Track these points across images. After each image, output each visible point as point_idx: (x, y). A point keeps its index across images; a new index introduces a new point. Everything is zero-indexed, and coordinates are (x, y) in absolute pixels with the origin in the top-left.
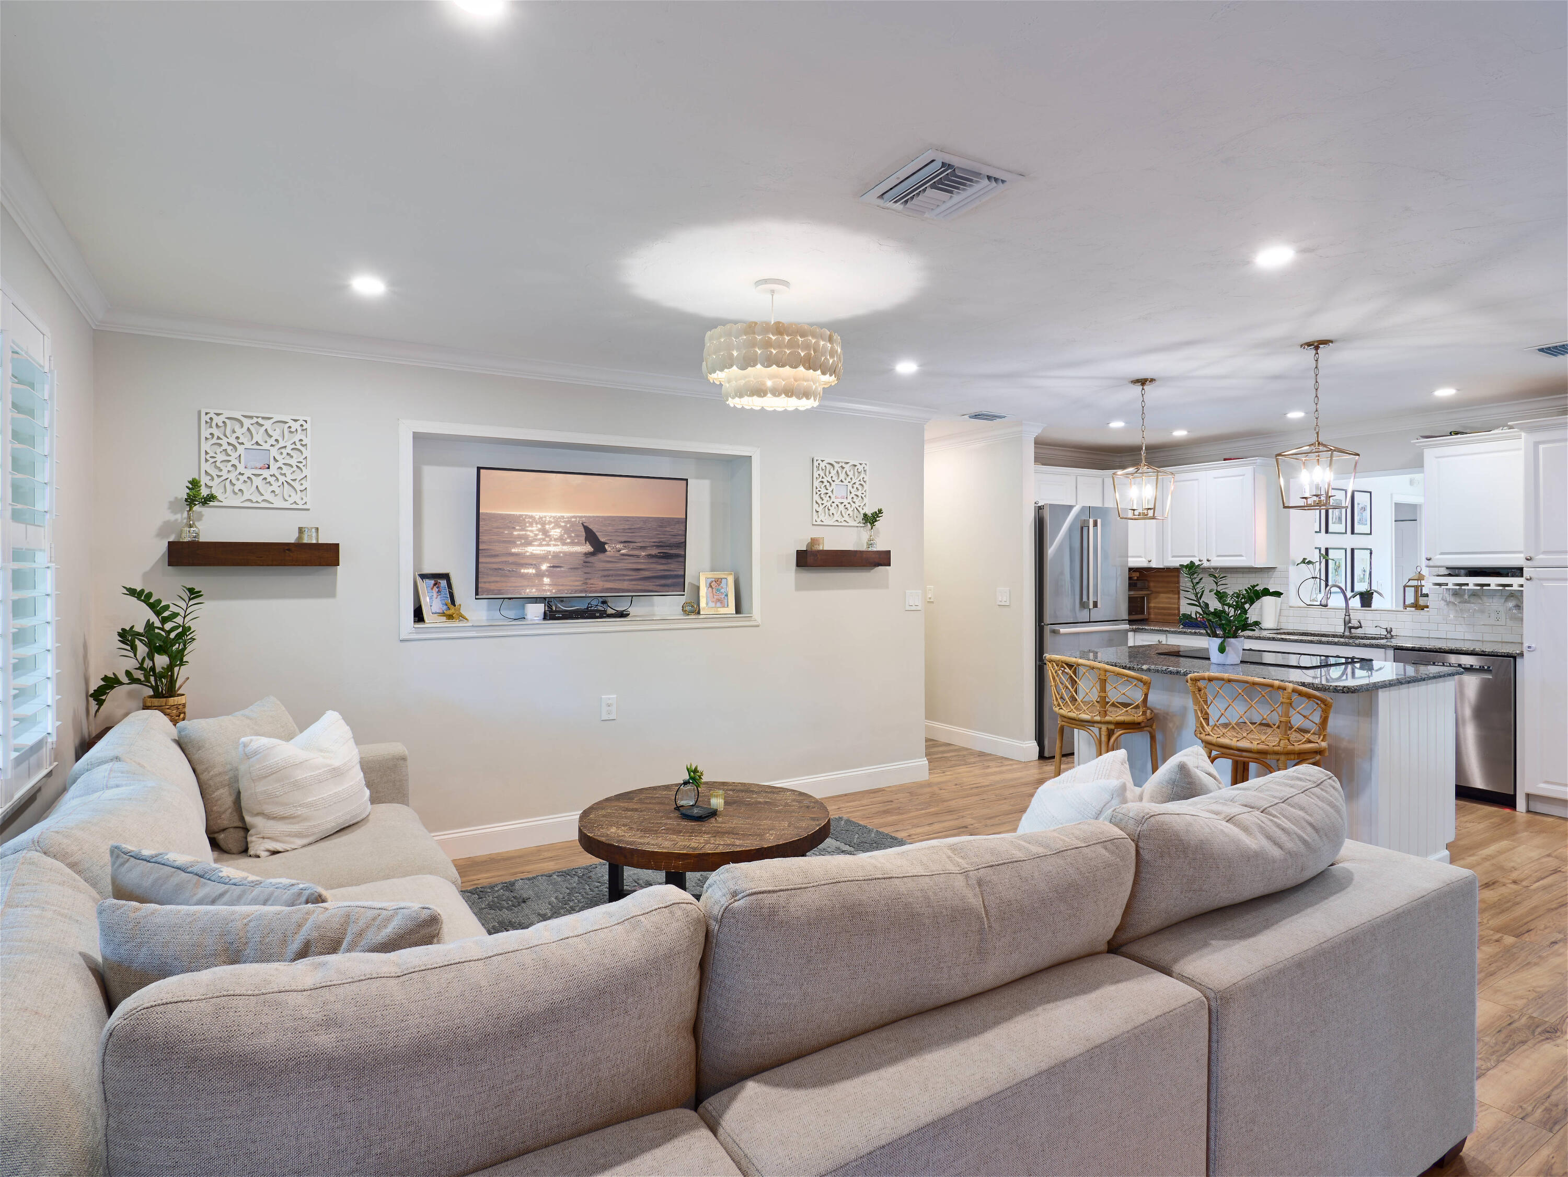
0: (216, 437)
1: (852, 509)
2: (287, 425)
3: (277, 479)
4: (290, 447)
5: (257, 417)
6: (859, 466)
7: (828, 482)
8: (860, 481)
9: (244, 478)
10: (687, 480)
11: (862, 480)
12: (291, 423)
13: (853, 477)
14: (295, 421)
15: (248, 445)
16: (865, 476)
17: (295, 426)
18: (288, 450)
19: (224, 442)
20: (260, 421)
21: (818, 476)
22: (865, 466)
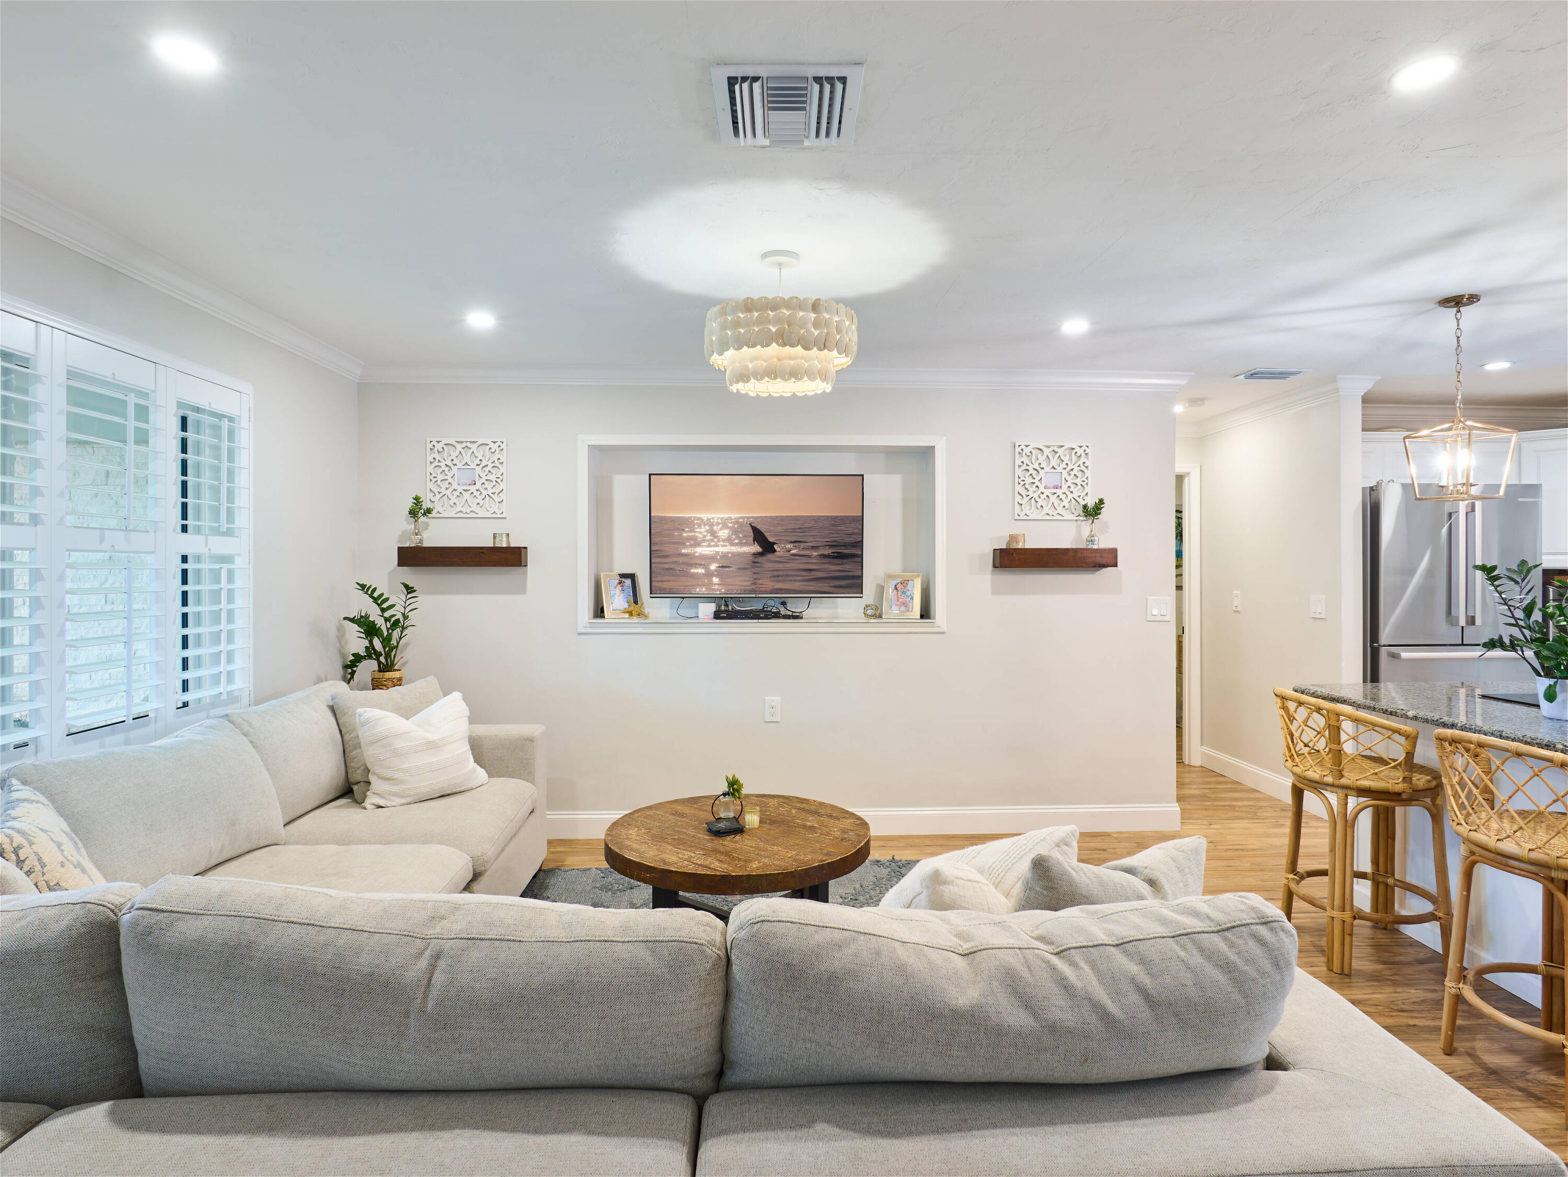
0: (437, 461)
1: (1069, 500)
2: (489, 447)
3: (481, 493)
4: (490, 465)
5: (467, 442)
6: (1077, 449)
7: (1034, 469)
8: (1079, 466)
9: (457, 493)
10: (863, 475)
11: (1081, 465)
12: (492, 445)
13: (1069, 463)
14: (494, 442)
15: (460, 466)
16: (1085, 460)
17: (494, 447)
18: (489, 468)
19: (442, 464)
20: (469, 445)
21: (1021, 464)
22: (1086, 448)
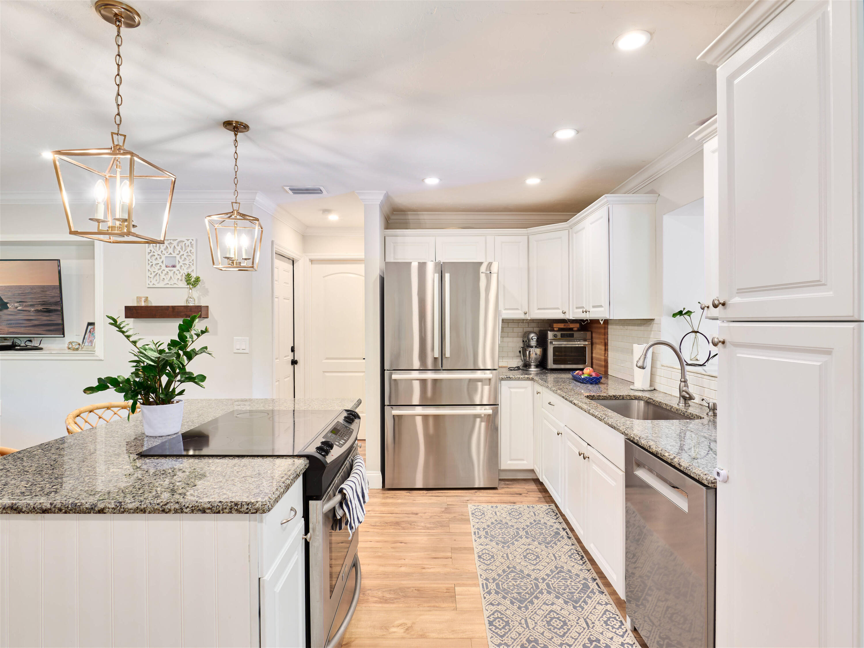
1: (181, 274)
6: (186, 242)
7: (158, 255)
8: (187, 252)
10: (59, 260)
11: (189, 252)
13: (181, 250)
16: (191, 249)
21: (150, 252)
22: (192, 241)
